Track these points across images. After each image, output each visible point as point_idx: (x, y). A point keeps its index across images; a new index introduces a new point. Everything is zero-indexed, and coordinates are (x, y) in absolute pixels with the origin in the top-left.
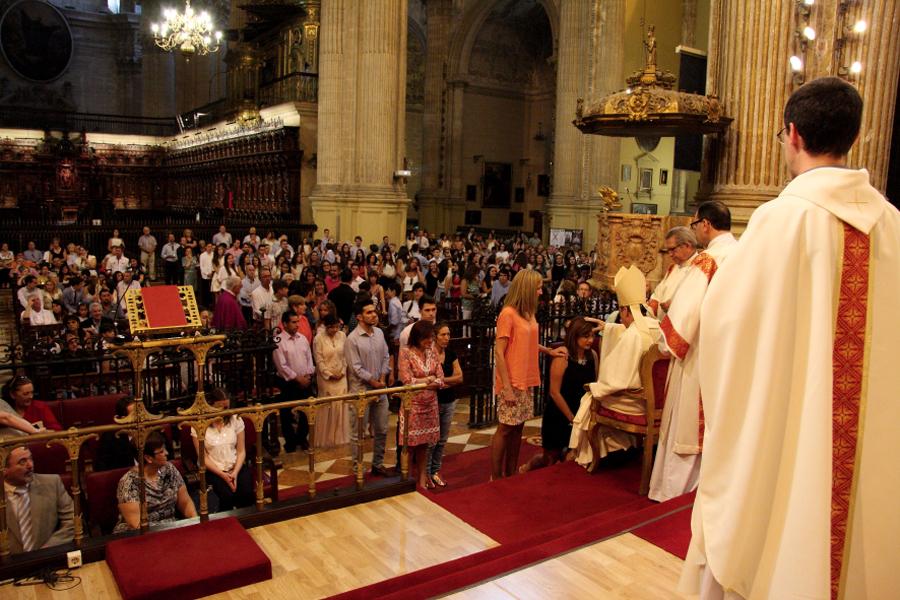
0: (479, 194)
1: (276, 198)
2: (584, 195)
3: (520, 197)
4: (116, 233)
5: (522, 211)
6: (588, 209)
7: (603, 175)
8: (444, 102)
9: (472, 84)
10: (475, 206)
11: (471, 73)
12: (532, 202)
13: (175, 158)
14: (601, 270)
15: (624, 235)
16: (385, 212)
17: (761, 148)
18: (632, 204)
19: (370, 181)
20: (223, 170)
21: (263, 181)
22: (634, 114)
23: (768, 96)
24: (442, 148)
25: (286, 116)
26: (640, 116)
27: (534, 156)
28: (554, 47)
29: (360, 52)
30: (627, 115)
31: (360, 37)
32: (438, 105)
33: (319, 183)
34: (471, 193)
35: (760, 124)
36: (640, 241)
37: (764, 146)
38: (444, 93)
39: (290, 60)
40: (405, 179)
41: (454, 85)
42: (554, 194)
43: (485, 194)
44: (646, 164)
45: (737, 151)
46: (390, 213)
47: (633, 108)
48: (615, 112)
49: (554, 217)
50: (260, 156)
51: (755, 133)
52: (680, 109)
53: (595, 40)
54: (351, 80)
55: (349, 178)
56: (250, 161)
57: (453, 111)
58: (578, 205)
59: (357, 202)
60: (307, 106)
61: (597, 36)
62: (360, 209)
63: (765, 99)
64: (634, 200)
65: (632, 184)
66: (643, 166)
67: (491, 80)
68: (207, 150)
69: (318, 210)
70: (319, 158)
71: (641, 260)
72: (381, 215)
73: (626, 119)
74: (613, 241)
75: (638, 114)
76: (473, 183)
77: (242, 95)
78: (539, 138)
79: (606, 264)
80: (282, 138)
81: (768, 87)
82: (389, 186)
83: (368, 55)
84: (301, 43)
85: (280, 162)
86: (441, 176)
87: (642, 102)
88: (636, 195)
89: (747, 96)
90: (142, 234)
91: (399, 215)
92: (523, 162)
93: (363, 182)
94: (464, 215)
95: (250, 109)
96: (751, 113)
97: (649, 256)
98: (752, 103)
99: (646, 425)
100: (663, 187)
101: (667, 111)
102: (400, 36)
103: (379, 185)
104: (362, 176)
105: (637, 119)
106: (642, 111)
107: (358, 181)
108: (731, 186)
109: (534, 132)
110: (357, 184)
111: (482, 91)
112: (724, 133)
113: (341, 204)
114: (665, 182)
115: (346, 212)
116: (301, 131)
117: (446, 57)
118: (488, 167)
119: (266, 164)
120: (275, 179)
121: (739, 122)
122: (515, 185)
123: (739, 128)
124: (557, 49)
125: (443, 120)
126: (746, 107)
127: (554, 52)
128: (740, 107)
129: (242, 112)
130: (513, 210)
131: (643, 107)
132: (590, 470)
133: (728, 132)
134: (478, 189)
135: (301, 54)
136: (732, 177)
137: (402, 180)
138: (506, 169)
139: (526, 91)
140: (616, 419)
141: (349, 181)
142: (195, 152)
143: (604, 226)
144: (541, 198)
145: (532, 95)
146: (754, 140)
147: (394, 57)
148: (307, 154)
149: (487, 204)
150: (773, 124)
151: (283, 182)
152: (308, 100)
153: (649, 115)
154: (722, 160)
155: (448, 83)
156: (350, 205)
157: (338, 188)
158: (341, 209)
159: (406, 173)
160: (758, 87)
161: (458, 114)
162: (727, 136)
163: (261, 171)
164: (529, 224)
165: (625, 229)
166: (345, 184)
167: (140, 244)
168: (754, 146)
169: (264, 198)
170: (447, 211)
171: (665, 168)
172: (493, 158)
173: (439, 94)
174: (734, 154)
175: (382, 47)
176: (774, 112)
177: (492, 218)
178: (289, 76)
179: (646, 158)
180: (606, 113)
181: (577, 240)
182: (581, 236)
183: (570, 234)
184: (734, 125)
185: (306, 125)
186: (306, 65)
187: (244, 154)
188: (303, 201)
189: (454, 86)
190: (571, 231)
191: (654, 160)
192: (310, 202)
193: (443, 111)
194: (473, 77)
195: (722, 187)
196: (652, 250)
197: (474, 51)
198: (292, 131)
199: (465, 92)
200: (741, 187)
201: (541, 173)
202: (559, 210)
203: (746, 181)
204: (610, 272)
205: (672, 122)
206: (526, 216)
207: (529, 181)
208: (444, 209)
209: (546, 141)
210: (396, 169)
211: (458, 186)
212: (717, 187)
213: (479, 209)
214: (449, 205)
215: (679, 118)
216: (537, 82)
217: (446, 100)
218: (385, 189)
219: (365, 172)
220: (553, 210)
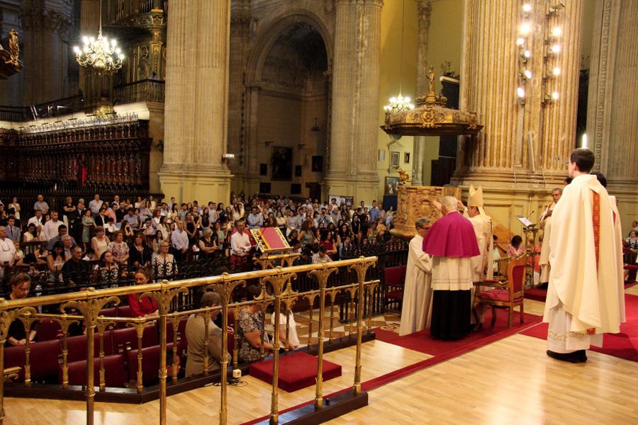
0: (269, 170)
1: (129, 173)
2: (353, 171)
3: (299, 171)
4: (15, 199)
5: (300, 182)
6: (356, 181)
7: (366, 157)
8: (243, 101)
9: (264, 88)
10: (266, 179)
11: (263, 80)
12: (309, 176)
13: (28, 139)
14: (401, 222)
15: (418, 199)
16: (217, 184)
17: (500, 144)
18: (386, 178)
19: (205, 162)
20: (77, 151)
21: (117, 160)
22: (425, 123)
23: (503, 112)
24: (242, 136)
25: (139, 111)
26: (430, 125)
27: (310, 143)
28: (329, 63)
29: (198, 67)
31: (198, 55)
33: (165, 162)
34: (263, 169)
35: (499, 129)
36: (428, 203)
37: (502, 143)
38: (243, 95)
39: (139, 69)
40: (229, 160)
41: (251, 88)
42: (332, 170)
43: (274, 171)
44: (395, 148)
45: (485, 146)
46: (220, 185)
47: (425, 120)
49: (331, 187)
50: (116, 141)
51: (496, 135)
52: (453, 121)
53: (360, 60)
54: (191, 87)
55: (190, 159)
56: (105, 145)
57: (250, 108)
58: (349, 178)
59: (196, 177)
60: (155, 104)
61: (361, 58)
62: (198, 182)
64: (387, 174)
65: (385, 163)
66: (393, 151)
67: (278, 86)
69: (165, 183)
70: (166, 143)
71: (430, 215)
72: (213, 186)
74: (411, 204)
76: (265, 162)
77: (99, 95)
78: (315, 129)
79: (406, 218)
80: (138, 129)
81: (503, 106)
82: (219, 165)
83: (203, 69)
84: (147, 57)
85: (133, 147)
86: (241, 158)
87: (430, 116)
88: (389, 171)
89: (490, 111)
90: (37, 200)
91: (225, 186)
92: (300, 147)
93: (200, 162)
94: (259, 184)
95: (107, 105)
96: (493, 123)
97: (434, 213)
98: (494, 116)
100: (407, 165)
101: (445, 122)
102: (226, 55)
103: (212, 164)
104: (199, 158)
105: (428, 126)
107: (197, 162)
108: (481, 168)
109: (310, 124)
110: (195, 164)
111: (271, 94)
112: (476, 135)
113: (184, 178)
114: (408, 162)
115: (188, 184)
116: (150, 124)
117: (245, 68)
118: (276, 149)
119: (120, 147)
120: (128, 159)
121: (486, 128)
122: (295, 163)
123: (486, 131)
124: (331, 66)
125: (243, 115)
126: (490, 119)
127: (329, 67)
129: (100, 107)
130: (293, 182)
131: (432, 119)
133: (479, 134)
134: (268, 166)
135: (148, 65)
136: (482, 162)
137: (226, 161)
138: (289, 152)
139: (303, 94)
141: (190, 161)
143: (404, 194)
144: (315, 173)
145: (306, 97)
146: (496, 139)
147: (222, 71)
148: (156, 141)
149: (275, 178)
150: (507, 129)
151: (136, 162)
152: (157, 98)
153: (435, 124)
154: (475, 152)
155: (246, 88)
156: (191, 179)
157: (181, 167)
158: (184, 182)
159: (231, 156)
160: (497, 106)
161: (254, 110)
162: (478, 136)
163: (117, 152)
164: (305, 192)
165: (418, 196)
166: (187, 164)
167: (35, 208)
168: (496, 143)
169: (117, 175)
170: (246, 183)
171: (408, 152)
172: (279, 142)
173: (239, 95)
174: (483, 148)
175: (214, 64)
177: (278, 187)
178: (136, 82)
179: (395, 144)
180: (407, 122)
181: (349, 203)
182: (352, 201)
183: (344, 200)
184: (483, 130)
185: (154, 119)
186: (154, 74)
187: (100, 139)
188: (152, 176)
189: (251, 91)
190: (345, 197)
191: (401, 146)
192: (159, 176)
193: (243, 108)
194: (265, 83)
195: (476, 168)
197: (266, 64)
198: (144, 124)
199: (259, 94)
200: (488, 168)
201: (315, 155)
202: (333, 182)
203: (491, 165)
204: (409, 224)
205: (448, 129)
206: (303, 187)
207: (306, 161)
208: (244, 181)
209: (323, 130)
210: (223, 153)
211: (254, 164)
212: (472, 169)
213: (270, 182)
214: (247, 178)
215: (454, 126)
216: (311, 88)
217: (245, 100)
218: (214, 167)
219: (201, 155)
220: (330, 182)
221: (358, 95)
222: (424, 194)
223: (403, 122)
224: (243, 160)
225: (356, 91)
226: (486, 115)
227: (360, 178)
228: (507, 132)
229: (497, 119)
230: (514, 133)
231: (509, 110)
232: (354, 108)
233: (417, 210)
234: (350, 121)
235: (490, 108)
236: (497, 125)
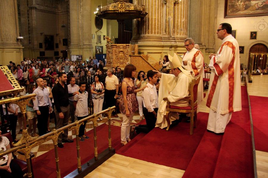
0: (44, 45)
2: (81, 44)
3: (57, 46)
5: (58, 51)
6: (83, 48)
7: (87, 37)
8: (28, 14)
9: (38, 8)
10: (43, 50)
11: (37, 4)
12: (62, 48)
14: (109, 63)
15: (117, 51)
17: (156, 23)
18: (96, 46)
19: (8, 41)
22: (120, 10)
24: (29, 31)
26: (123, 11)
30: (118, 11)
32: (27, 15)
34: (41, 45)
35: (155, 15)
36: (123, 53)
37: (156, 22)
38: (28, 11)
40: (21, 39)
42: (72, 44)
43: (46, 46)
44: (99, 33)
45: (148, 23)
46: (16, 52)
47: (120, 8)
48: (113, 10)
49: (72, 51)
51: (153, 18)
52: (134, 9)
57: (32, 17)
58: (80, 47)
59: (4, 48)
62: (4, 51)
63: (156, 8)
64: (96, 45)
65: (95, 41)
66: (99, 34)
67: (45, 7)
71: (124, 59)
72: (14, 52)
73: (118, 12)
74: (114, 53)
75: (122, 10)
76: (41, 42)
78: (63, 26)
79: (111, 61)
81: (157, 4)
82: (16, 42)
86: (29, 40)
87: (123, 6)
88: (97, 43)
89: (150, 6)
91: (20, 53)
92: (57, 35)
93: (5, 41)
94: (39, 53)
98: (152, 9)
99: (191, 109)
100: (104, 41)
101: (130, 9)
103: (11, 42)
104: (4, 39)
105: (122, 12)
106: (123, 9)
108: (147, 35)
109: (61, 25)
110: (2, 42)
111: (42, 11)
112: (143, 18)
114: (105, 39)
118: (46, 37)
122: (55, 42)
123: (148, 16)
125: (29, 21)
126: (151, 10)
128: (148, 10)
130: (55, 51)
131: (123, 8)
132: (167, 130)
133: (145, 18)
134: (43, 44)
136: (147, 32)
137: (20, 40)
138: (52, 37)
139: (57, 11)
144: (64, 46)
145: (58, 13)
146: (154, 20)
149: (46, 49)
150: (158, 15)
153: (125, 10)
154: (143, 27)
155: (29, 8)
160: (154, 4)
161: (34, 18)
162: (145, 19)
164: (61, 55)
165: (118, 49)
168: (153, 22)
171: (104, 35)
172: (47, 33)
173: (27, 11)
174: (147, 25)
176: (158, 12)
177: (48, 54)
179: (99, 32)
180: (110, 10)
181: (80, 58)
182: (82, 57)
183: (78, 57)
184: (147, 16)
189: (31, 9)
190: (78, 55)
191: (101, 32)
193: (28, 17)
194: (38, 6)
195: (144, 35)
196: (127, 56)
199: (36, 11)
200: (150, 35)
201: (64, 38)
202: (73, 49)
203: (152, 33)
204: (113, 64)
205: (132, 13)
206: (60, 52)
207: (60, 41)
208: (32, 51)
209: (67, 27)
210: (17, 36)
211: (36, 43)
212: (142, 35)
213: (44, 51)
214: (33, 50)
215: (135, 12)
216: (60, 8)
218: (14, 44)
219: (5, 37)
220: (70, 49)
221: (82, 10)
222: (120, 48)
223: (108, 10)
224: (31, 41)
225: (81, 8)
226: (148, 8)
227: (85, 47)
228: (158, 17)
229: (154, 10)
230: (162, 17)
231: (159, 6)
232: (80, 16)
233: (117, 57)
234: (79, 22)
235: (150, 4)
236: (154, 13)
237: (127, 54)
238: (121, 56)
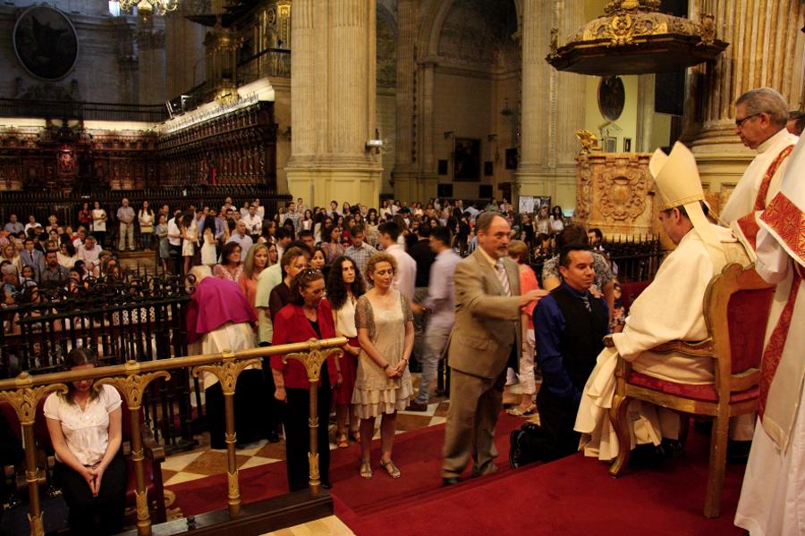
0: (450, 167)
1: (254, 171)
2: (551, 163)
3: (489, 169)
5: (492, 183)
6: (556, 176)
7: (569, 143)
8: (415, 82)
9: (441, 64)
10: (447, 179)
11: (439, 54)
12: (501, 175)
13: (165, 141)
14: (582, 217)
15: (607, 176)
16: (358, 180)
17: (761, 75)
19: (343, 151)
20: (206, 149)
21: (242, 155)
22: (616, 37)
23: (769, 16)
24: (414, 126)
25: (261, 91)
26: (625, 39)
27: (501, 131)
28: (519, 23)
29: (330, 28)
30: (609, 40)
31: (329, 11)
32: (410, 85)
33: (293, 154)
34: (442, 167)
35: (759, 49)
36: (625, 182)
38: (415, 74)
39: (265, 40)
40: (377, 148)
41: (424, 66)
42: (523, 163)
43: (456, 169)
44: (610, 132)
45: (732, 81)
46: (362, 181)
47: (615, 31)
48: (594, 38)
49: (522, 185)
50: (238, 131)
51: (753, 59)
52: (669, 30)
53: (558, 12)
54: (322, 53)
55: (322, 148)
56: (230, 138)
57: (424, 89)
58: (546, 173)
59: (330, 171)
60: (280, 81)
61: (560, 10)
62: (333, 178)
63: (765, 20)
66: (608, 135)
67: (459, 60)
68: (192, 131)
69: (292, 181)
70: (293, 130)
71: (628, 204)
72: (355, 182)
73: (608, 44)
74: (595, 184)
75: (621, 37)
76: (444, 158)
77: (220, 75)
78: (506, 113)
79: (587, 210)
80: (258, 112)
82: (362, 155)
83: (337, 29)
84: (274, 23)
85: (256, 137)
86: (413, 152)
87: (626, 24)
89: (743, 18)
90: (121, 205)
92: (491, 138)
93: (336, 153)
94: (436, 187)
95: (227, 87)
96: (748, 36)
97: (636, 199)
98: (749, 25)
99: (716, 402)
101: (654, 33)
102: (368, 9)
103: (352, 154)
104: (335, 146)
105: (621, 42)
106: (625, 34)
107: (331, 152)
108: (725, 120)
109: (501, 108)
110: (330, 154)
111: (452, 71)
112: (715, 63)
113: (315, 174)
114: (629, 150)
115: (320, 181)
116: (276, 106)
117: (416, 40)
118: (459, 142)
119: (244, 139)
120: (253, 152)
121: (733, 49)
122: (484, 159)
123: (733, 54)
124: (522, 25)
125: (415, 99)
126: (742, 31)
127: (519, 28)
128: (734, 30)
129: (221, 90)
130: (482, 183)
131: (628, 29)
134: (449, 164)
135: (275, 32)
136: (726, 111)
137: (374, 150)
138: (476, 144)
139: (493, 71)
140: (661, 391)
141: (322, 151)
142: (182, 134)
143: (585, 168)
144: (509, 171)
145: (497, 74)
146: (752, 67)
147: (363, 30)
148: (282, 127)
149: (458, 177)
150: (775, 47)
151: (260, 155)
152: (282, 76)
153: (635, 38)
154: (713, 95)
155: (418, 64)
156: (323, 174)
157: (312, 159)
158: (315, 179)
159: (378, 143)
161: (428, 92)
162: (719, 65)
163: (239, 146)
165: (609, 169)
166: (319, 154)
167: (118, 215)
168: (752, 74)
169: (243, 172)
170: (420, 185)
171: (628, 136)
172: (461, 132)
173: (411, 75)
174: (727, 85)
175: (351, 21)
176: (776, 34)
177: (463, 189)
178: (264, 52)
179: (610, 127)
180: (585, 39)
183: (539, 201)
184: (727, 53)
185: (281, 100)
186: (280, 42)
187: (224, 131)
188: (279, 173)
189: (424, 67)
190: (540, 197)
191: (618, 129)
192: (286, 172)
193: (414, 90)
194: (442, 58)
195: (714, 123)
196: (639, 193)
197: (442, 33)
198: (266, 106)
199: (434, 72)
201: (509, 147)
202: (526, 178)
204: (592, 219)
205: (659, 45)
206: (495, 188)
207: (497, 155)
208: (418, 183)
209: (513, 115)
210: (368, 139)
211: (430, 160)
212: (708, 125)
213: (451, 182)
214: (422, 178)
215: (671, 39)
216: (502, 62)
217: (417, 81)
218: (357, 159)
219: (337, 142)
220: (521, 178)
222: (620, 167)
223: (578, 40)
224: (416, 155)
226: (734, 26)
227: (561, 171)
228: (774, 53)
229: (755, 30)
230: (788, 55)
231: (781, 13)
232: (552, 79)
233: (605, 195)
234: (546, 97)
235: (743, 10)
236: (754, 41)
237: (641, 185)
238: (620, 192)
